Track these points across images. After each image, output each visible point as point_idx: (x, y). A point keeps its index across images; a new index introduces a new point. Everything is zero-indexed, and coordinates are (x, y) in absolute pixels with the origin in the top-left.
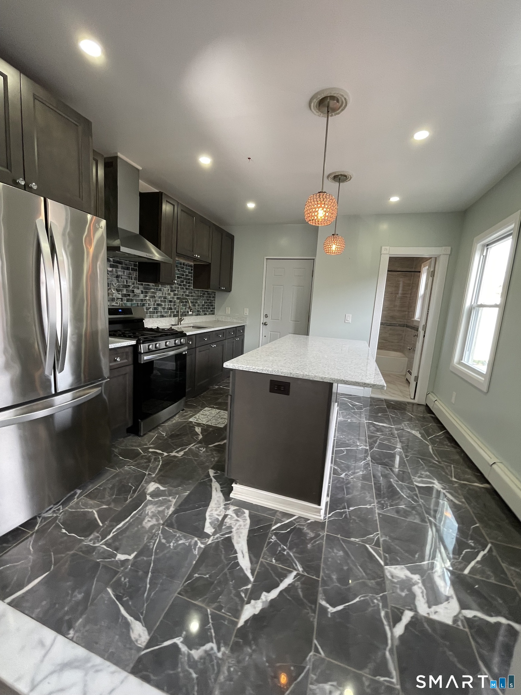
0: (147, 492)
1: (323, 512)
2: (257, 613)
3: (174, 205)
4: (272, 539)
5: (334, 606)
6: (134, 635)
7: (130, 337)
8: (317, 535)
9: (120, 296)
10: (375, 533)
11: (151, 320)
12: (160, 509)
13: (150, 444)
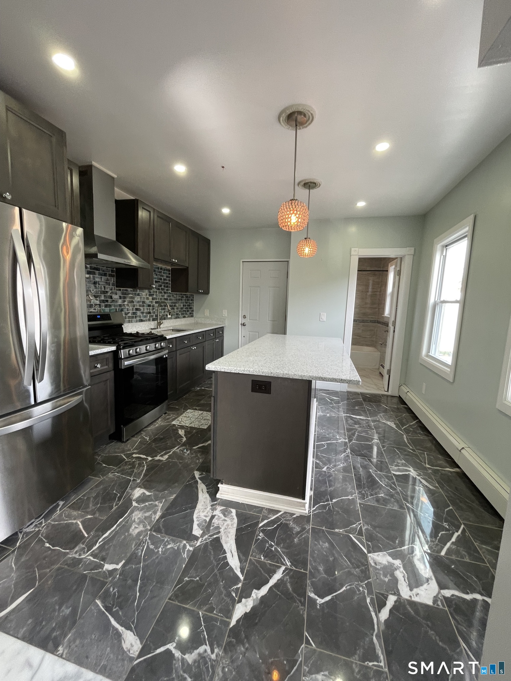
0: (132, 498)
1: (307, 506)
2: (248, 611)
3: (150, 212)
4: (259, 535)
5: (322, 597)
6: (126, 646)
7: (109, 343)
8: (303, 529)
9: (98, 302)
10: (358, 523)
11: (130, 324)
12: (147, 514)
13: (134, 450)
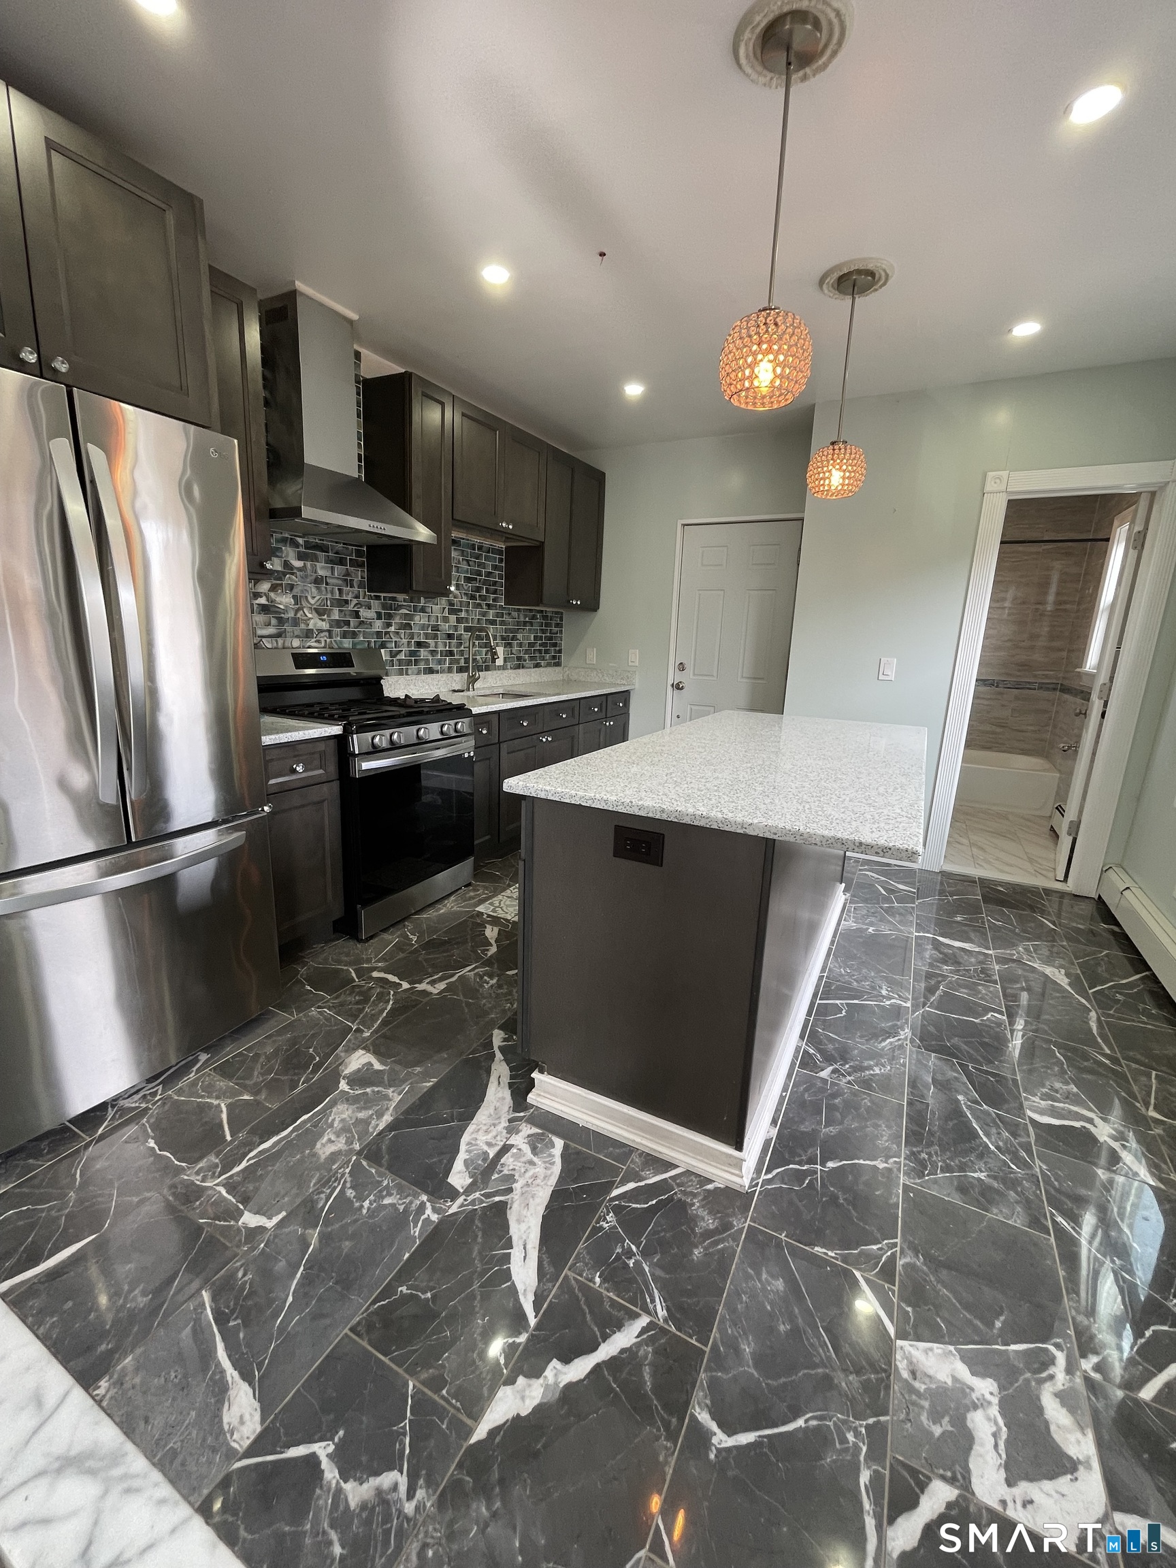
0: (343, 1071)
1: (749, 1166)
2: (524, 1413)
3: (443, 404)
4: (605, 1219)
5: (730, 1431)
6: (229, 1417)
7: (330, 719)
8: (726, 1226)
9: (325, 626)
10: (886, 1241)
11: (402, 679)
12: (362, 1115)
13: (378, 961)
